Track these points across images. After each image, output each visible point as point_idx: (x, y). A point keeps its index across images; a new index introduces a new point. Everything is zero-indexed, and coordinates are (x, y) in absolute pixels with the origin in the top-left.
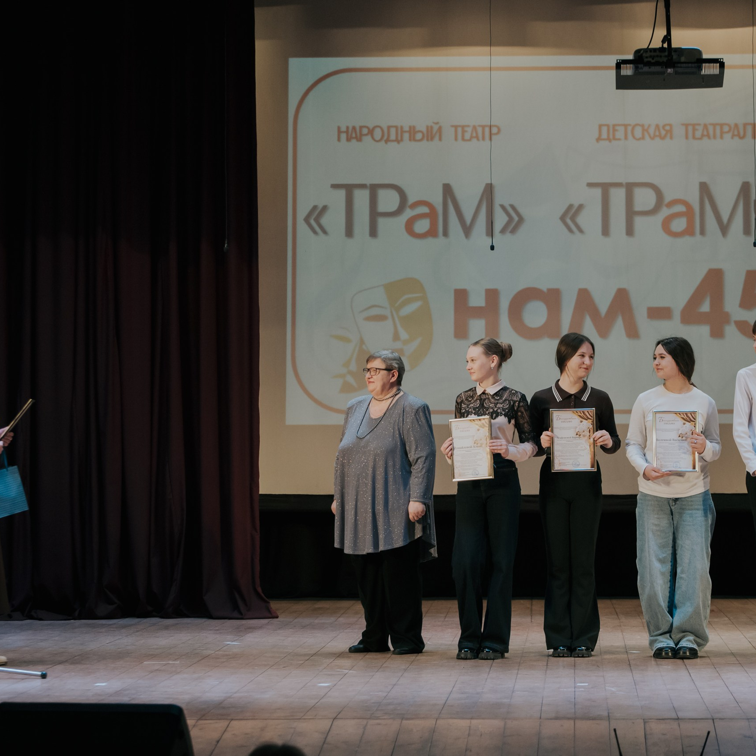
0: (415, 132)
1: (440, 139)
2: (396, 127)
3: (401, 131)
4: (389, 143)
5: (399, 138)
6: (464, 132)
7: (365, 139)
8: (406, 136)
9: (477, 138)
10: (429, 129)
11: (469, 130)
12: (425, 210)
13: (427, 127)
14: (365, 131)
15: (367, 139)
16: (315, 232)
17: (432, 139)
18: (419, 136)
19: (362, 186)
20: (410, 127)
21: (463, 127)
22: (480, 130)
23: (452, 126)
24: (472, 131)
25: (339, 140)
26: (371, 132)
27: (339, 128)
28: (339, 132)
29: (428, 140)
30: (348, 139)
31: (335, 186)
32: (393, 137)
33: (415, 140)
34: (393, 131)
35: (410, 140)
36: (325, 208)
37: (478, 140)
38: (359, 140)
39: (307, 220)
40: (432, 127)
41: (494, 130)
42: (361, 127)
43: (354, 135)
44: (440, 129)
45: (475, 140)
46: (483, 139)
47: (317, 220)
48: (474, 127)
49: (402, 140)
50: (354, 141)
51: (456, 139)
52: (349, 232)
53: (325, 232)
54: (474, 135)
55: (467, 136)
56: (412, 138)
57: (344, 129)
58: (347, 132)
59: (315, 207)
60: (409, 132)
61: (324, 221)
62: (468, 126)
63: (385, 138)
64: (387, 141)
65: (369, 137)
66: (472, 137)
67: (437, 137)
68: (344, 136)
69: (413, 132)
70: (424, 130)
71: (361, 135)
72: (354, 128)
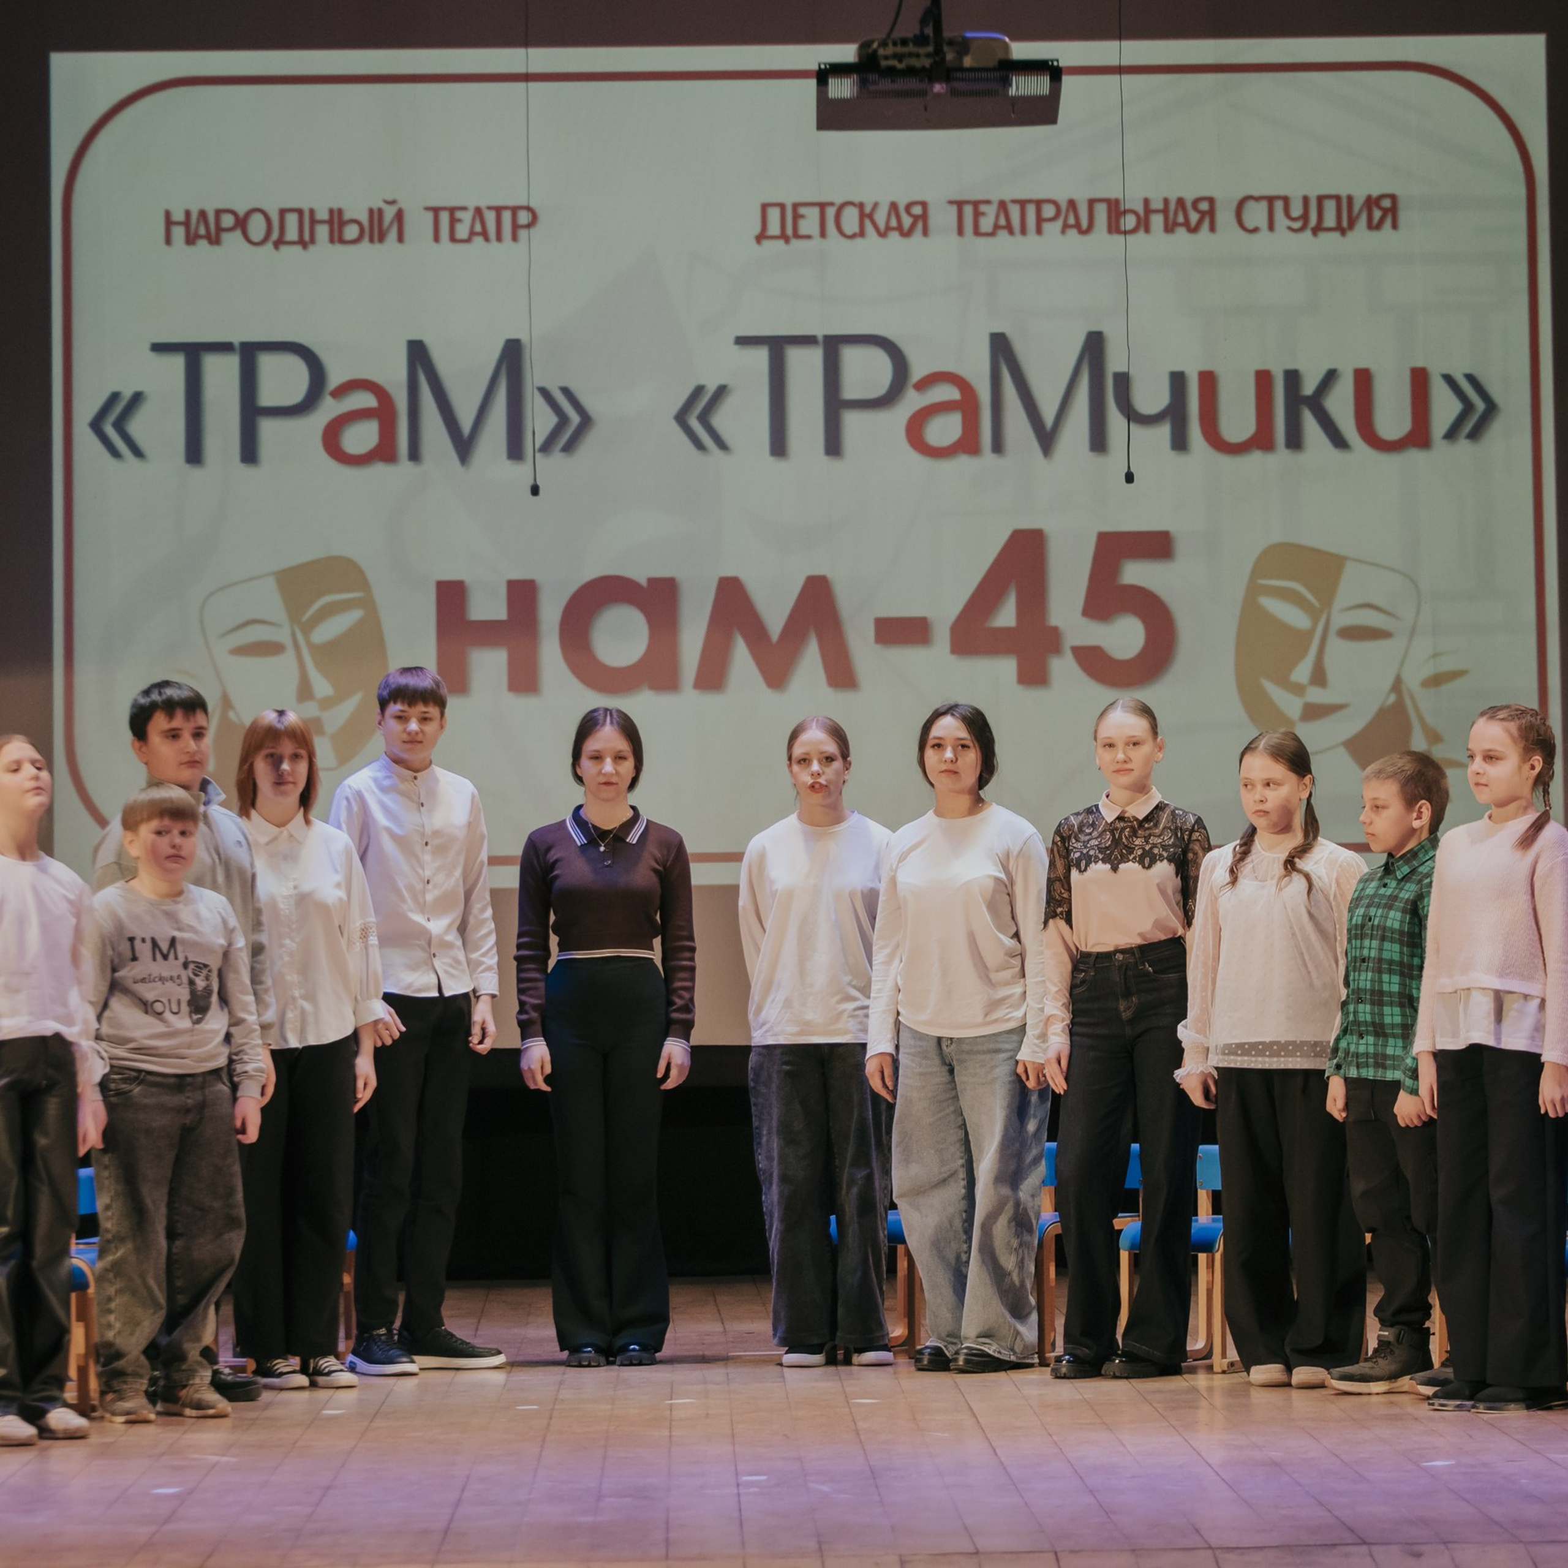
0: (342, 223)
1: (401, 239)
2: (300, 212)
3: (308, 219)
4: (284, 249)
5: (307, 237)
6: (453, 221)
7: (225, 237)
8: (322, 231)
9: (485, 234)
10: (376, 215)
11: (466, 217)
12: (366, 400)
13: (371, 211)
14: (228, 221)
15: (233, 240)
16: (115, 453)
17: (382, 238)
18: (351, 232)
19: (224, 347)
20: (331, 211)
21: (452, 210)
22: (490, 217)
23: (427, 209)
24: (474, 220)
25: (168, 241)
26: (241, 223)
27: (168, 214)
28: (169, 222)
29: (371, 240)
30: (191, 240)
31: (159, 348)
32: (292, 234)
33: (342, 241)
34: (292, 220)
35: (332, 241)
36: (137, 398)
37: (487, 239)
38: (214, 240)
39: (96, 425)
40: (380, 211)
41: (524, 217)
42: (218, 213)
43: (202, 231)
44: (399, 216)
45: (479, 240)
46: (499, 238)
47: (120, 425)
48: (478, 211)
49: (313, 240)
50: (203, 244)
51: (437, 239)
52: (194, 453)
53: (138, 452)
54: (478, 228)
55: (462, 231)
56: (337, 237)
57: (178, 216)
58: (186, 223)
59: (115, 397)
60: (330, 222)
61: (136, 427)
62: (464, 209)
63: (275, 235)
64: (277, 244)
65: (238, 233)
66: (472, 233)
67: (393, 234)
68: (179, 232)
69: (337, 221)
70: (364, 218)
71: (220, 229)
72: (203, 214)
